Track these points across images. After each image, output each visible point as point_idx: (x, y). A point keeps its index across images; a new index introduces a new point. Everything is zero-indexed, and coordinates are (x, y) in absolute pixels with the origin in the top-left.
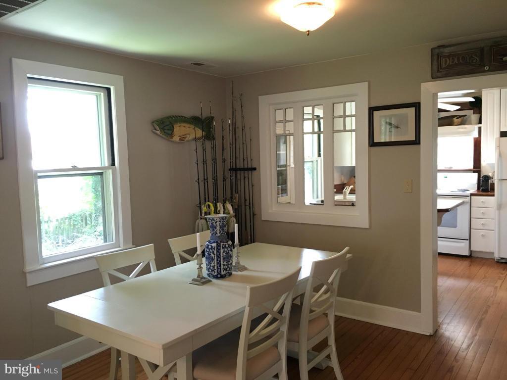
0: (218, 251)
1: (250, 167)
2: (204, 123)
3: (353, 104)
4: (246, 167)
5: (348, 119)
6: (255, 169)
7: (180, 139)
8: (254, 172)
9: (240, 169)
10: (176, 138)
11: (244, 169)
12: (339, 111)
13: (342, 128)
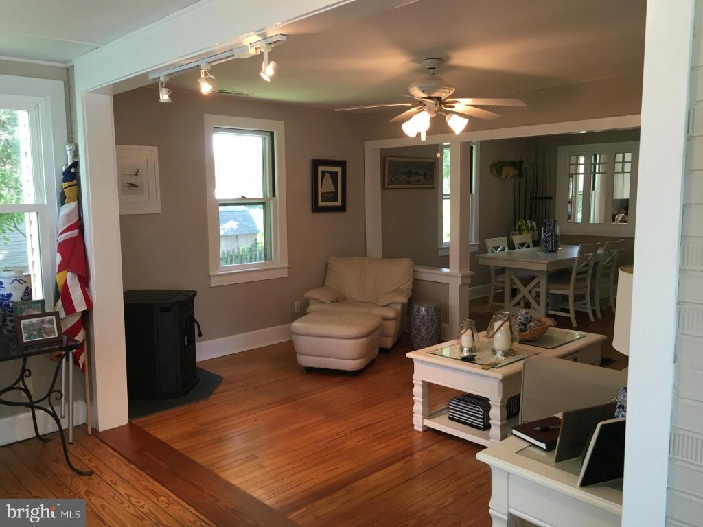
0: (552, 237)
1: (548, 196)
2: (517, 165)
3: (630, 154)
4: (538, 196)
5: (626, 164)
6: (551, 198)
7: (506, 177)
8: (551, 200)
9: (539, 198)
10: (503, 176)
11: (542, 198)
12: (619, 157)
13: (621, 170)
